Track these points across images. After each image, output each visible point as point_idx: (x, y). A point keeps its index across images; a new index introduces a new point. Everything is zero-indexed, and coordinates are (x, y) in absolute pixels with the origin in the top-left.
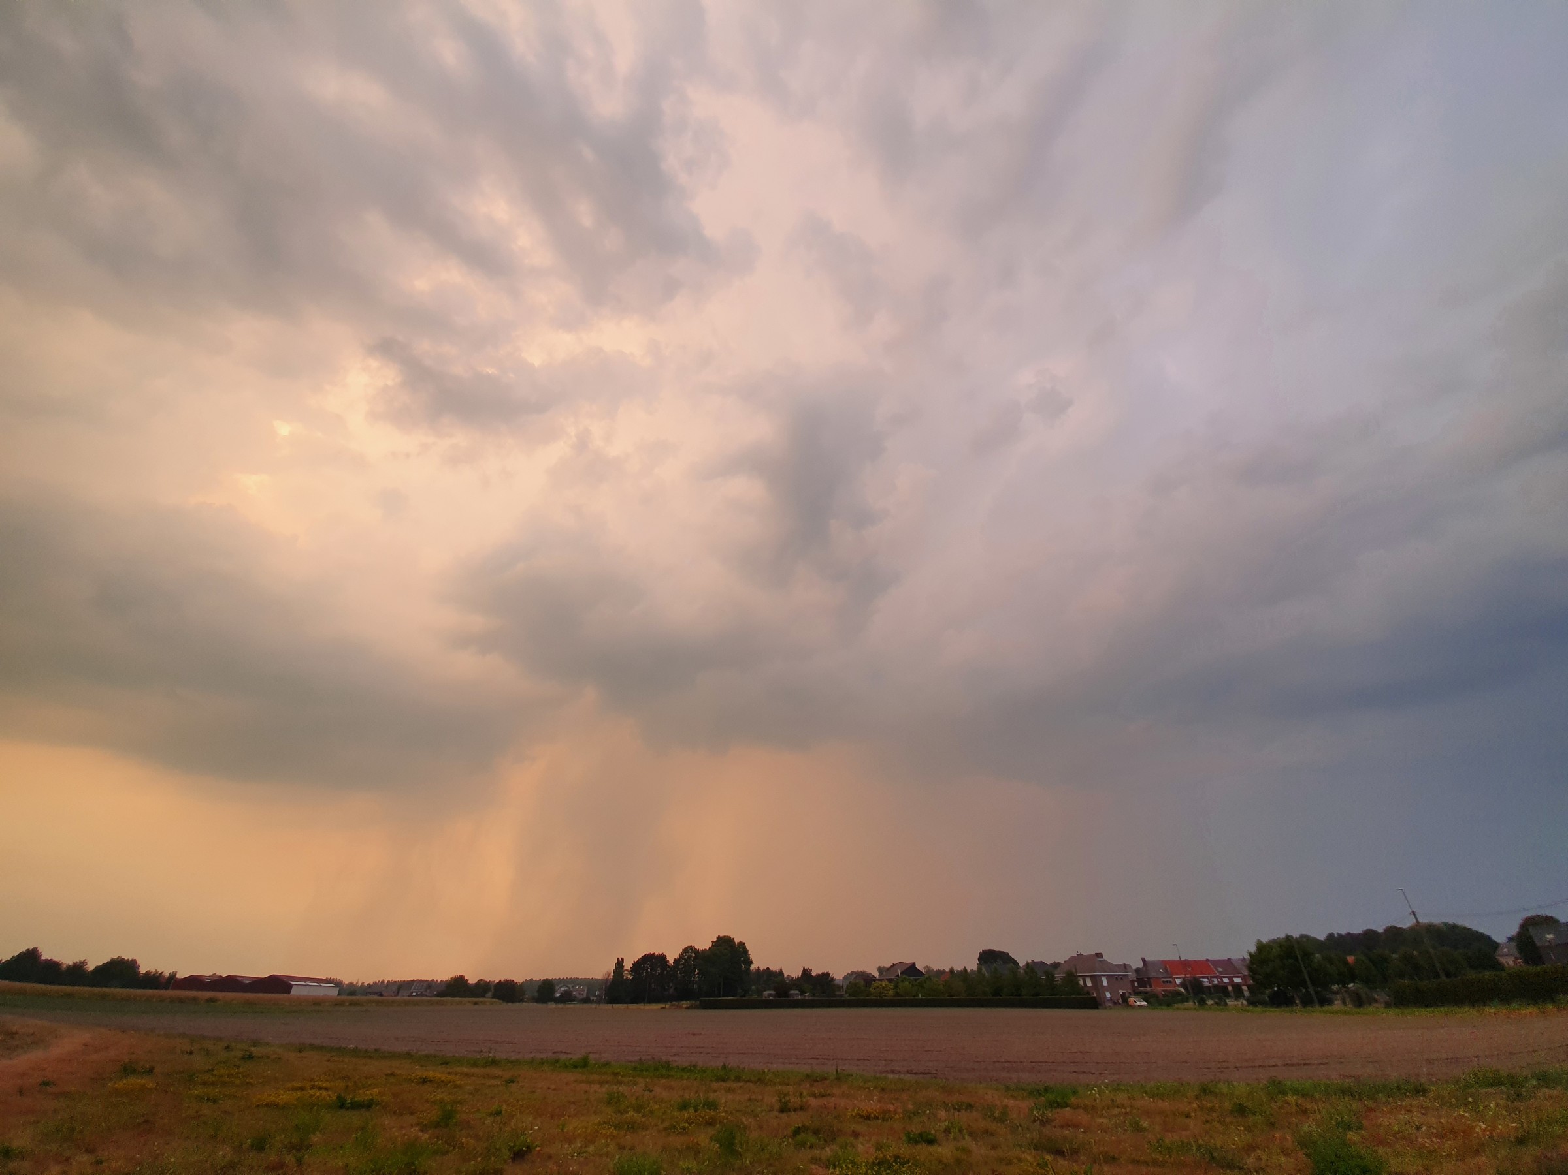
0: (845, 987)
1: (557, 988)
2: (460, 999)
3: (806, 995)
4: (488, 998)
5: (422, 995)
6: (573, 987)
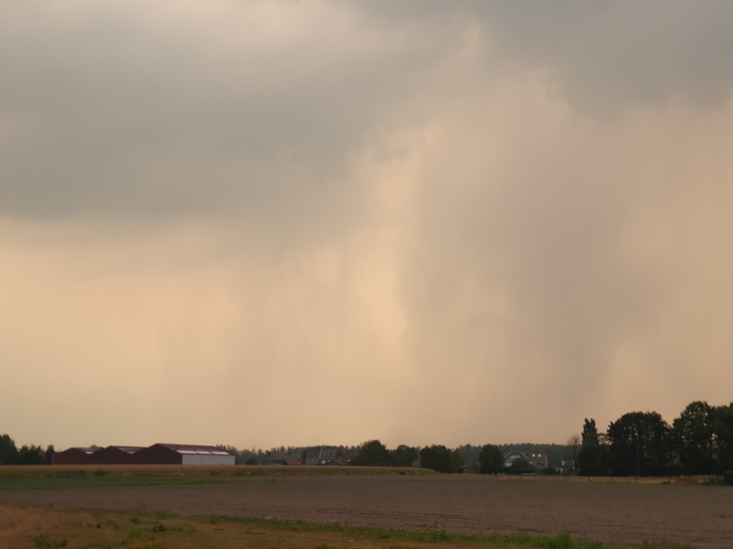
1: (505, 456)
2: (382, 468)
4: (416, 467)
5: (332, 463)
6: (527, 455)
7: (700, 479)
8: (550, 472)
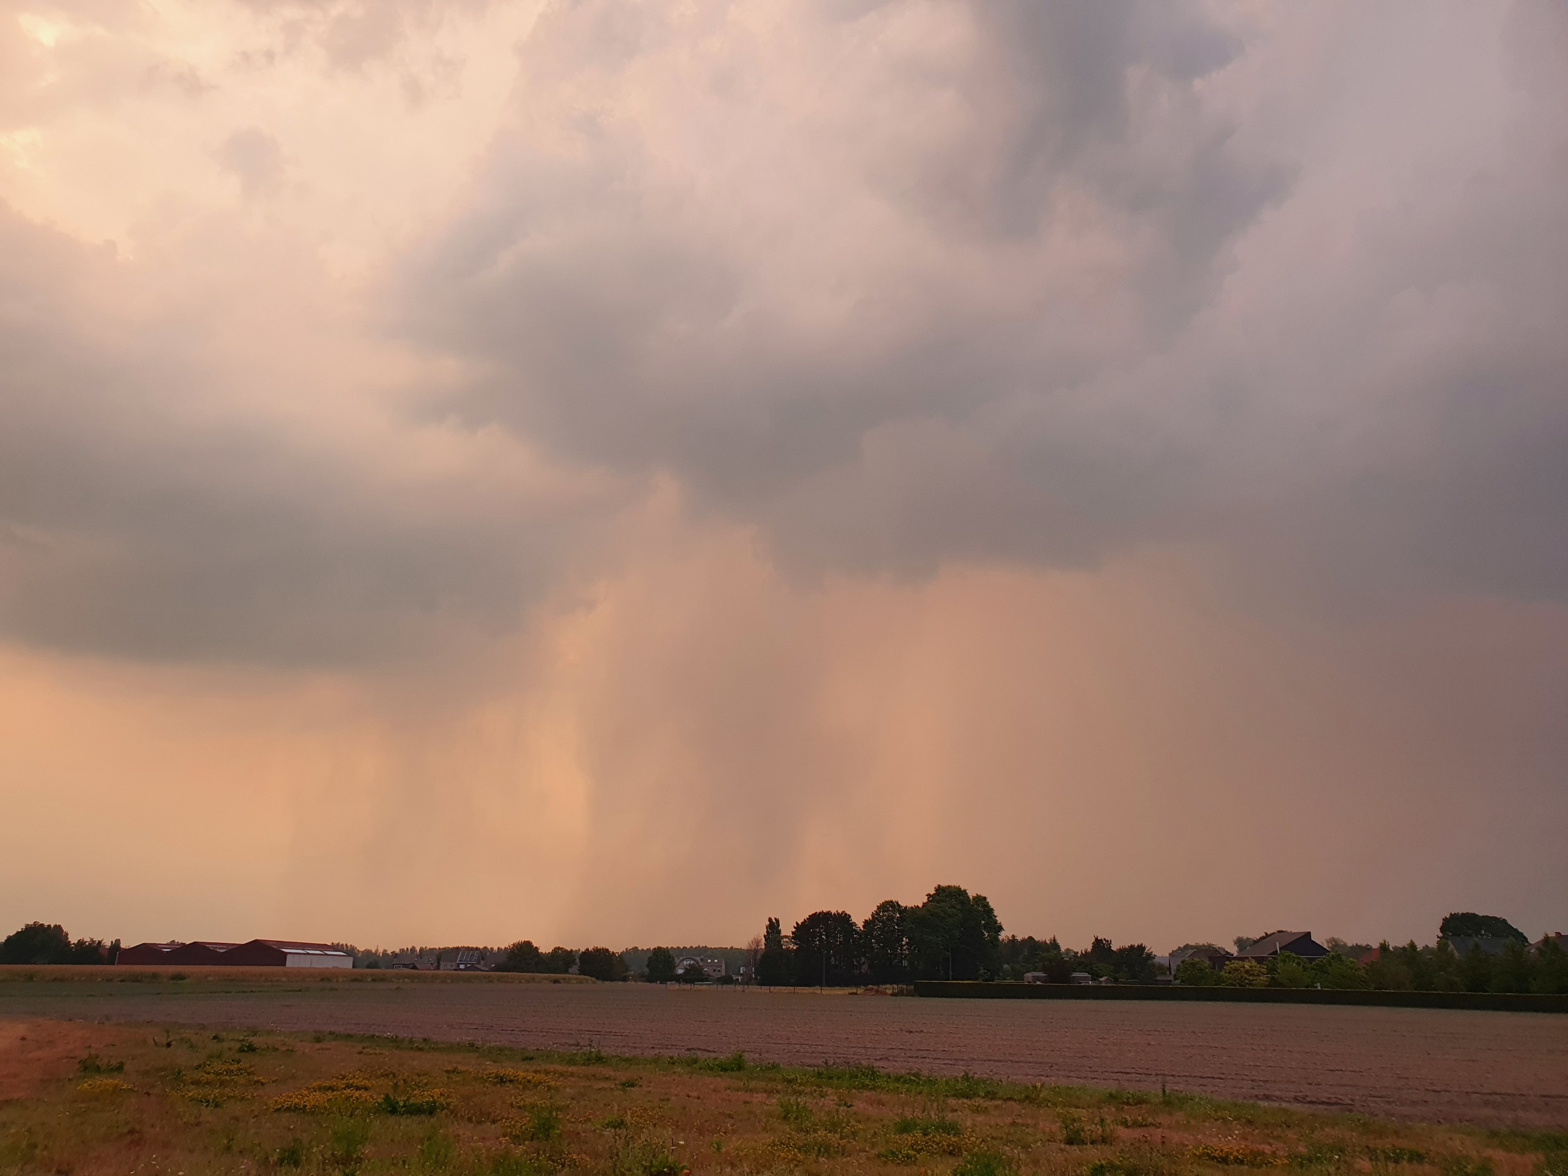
0: (1174, 968)
1: (677, 961)
2: (532, 975)
3: (1102, 979)
4: (573, 974)
5: (473, 968)
6: (702, 960)
7: (889, 988)
8: (726, 980)
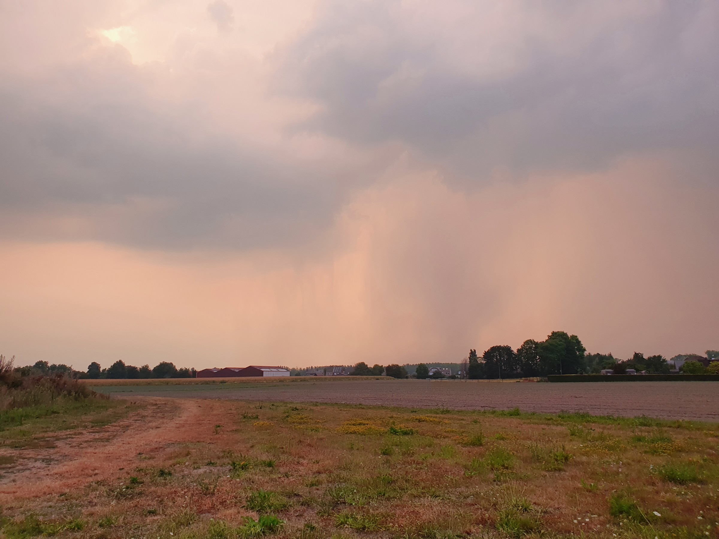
0: (678, 366)
1: (429, 369)
3: (642, 372)
4: (384, 376)
5: (340, 374)
6: (440, 368)
8: (453, 377)
